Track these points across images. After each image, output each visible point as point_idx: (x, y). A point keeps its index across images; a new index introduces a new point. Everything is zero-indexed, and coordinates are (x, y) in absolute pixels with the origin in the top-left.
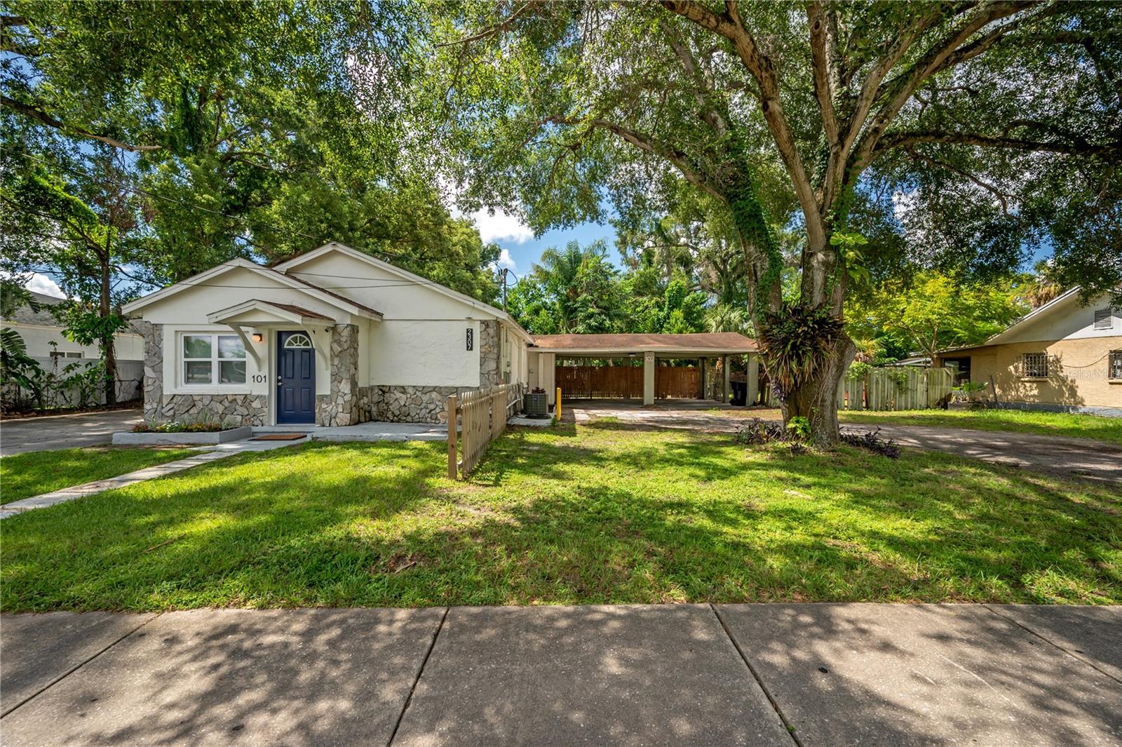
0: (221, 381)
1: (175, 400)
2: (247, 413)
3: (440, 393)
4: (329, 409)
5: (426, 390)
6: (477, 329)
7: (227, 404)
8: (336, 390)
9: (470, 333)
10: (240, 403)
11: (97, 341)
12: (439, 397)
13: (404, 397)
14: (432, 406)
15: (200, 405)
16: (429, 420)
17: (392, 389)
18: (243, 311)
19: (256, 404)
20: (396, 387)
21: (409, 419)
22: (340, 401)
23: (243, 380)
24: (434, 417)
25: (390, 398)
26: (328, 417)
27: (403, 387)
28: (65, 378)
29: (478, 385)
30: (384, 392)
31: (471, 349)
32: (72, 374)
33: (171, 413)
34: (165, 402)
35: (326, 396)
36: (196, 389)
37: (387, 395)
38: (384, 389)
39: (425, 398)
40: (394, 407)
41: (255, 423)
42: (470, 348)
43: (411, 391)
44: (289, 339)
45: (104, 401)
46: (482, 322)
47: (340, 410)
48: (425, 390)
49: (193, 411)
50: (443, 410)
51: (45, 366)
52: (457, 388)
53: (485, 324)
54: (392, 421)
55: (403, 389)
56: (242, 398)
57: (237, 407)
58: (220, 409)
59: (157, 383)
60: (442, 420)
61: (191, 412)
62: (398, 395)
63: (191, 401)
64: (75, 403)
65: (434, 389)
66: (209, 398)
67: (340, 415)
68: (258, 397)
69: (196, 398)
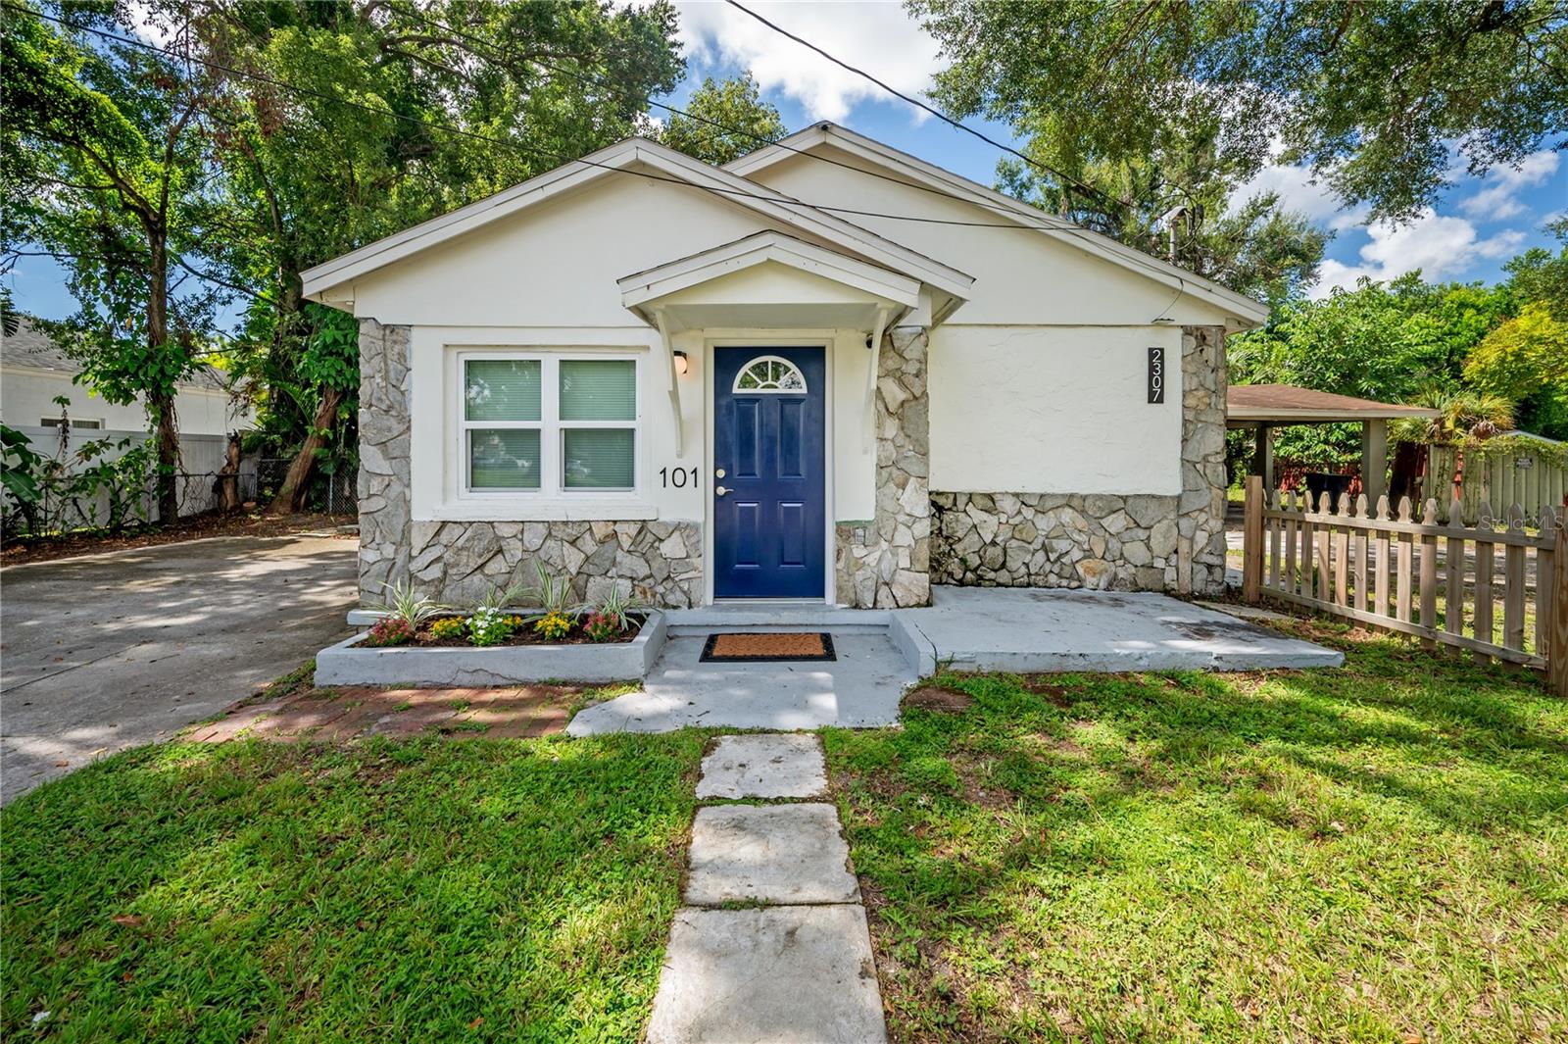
0: (568, 483)
1: (444, 538)
2: (644, 571)
3: (1083, 512)
4: (872, 560)
5: (1049, 504)
6: (1174, 347)
7: (590, 546)
8: (890, 506)
9: (1156, 358)
10: (626, 543)
11: (141, 395)
12: (1081, 522)
13: (993, 520)
14: (1062, 545)
15: (515, 551)
16: (1053, 579)
17: (961, 502)
18: (733, 267)
19: (672, 548)
20: (970, 497)
21: (1003, 576)
22: (904, 537)
23: (628, 481)
24: (1067, 571)
25: (958, 523)
26: (871, 583)
27: (990, 497)
28: (80, 470)
29: (1177, 490)
30: (940, 509)
31: (1160, 400)
32: (95, 461)
33: (435, 572)
34: (418, 542)
35: (864, 525)
36: (501, 505)
37: (948, 517)
38: (941, 501)
39: (1044, 524)
40: (967, 547)
41: (671, 599)
42: (1155, 396)
43: (1008, 505)
44: (746, 368)
45: (155, 516)
46: (1188, 331)
47: (905, 562)
48: (1043, 503)
49: (497, 566)
50: (1089, 554)
51: (43, 445)
52: (1125, 499)
53: (1199, 336)
54: (961, 583)
55: (990, 502)
56: (633, 530)
57: (620, 555)
58: (574, 560)
59: (396, 488)
60: (1090, 581)
61: (490, 569)
62: (977, 516)
63: (490, 540)
64: (102, 522)
65: (1069, 500)
66: (542, 530)
67: (904, 577)
68: (678, 527)
69: (506, 531)
